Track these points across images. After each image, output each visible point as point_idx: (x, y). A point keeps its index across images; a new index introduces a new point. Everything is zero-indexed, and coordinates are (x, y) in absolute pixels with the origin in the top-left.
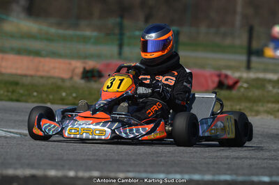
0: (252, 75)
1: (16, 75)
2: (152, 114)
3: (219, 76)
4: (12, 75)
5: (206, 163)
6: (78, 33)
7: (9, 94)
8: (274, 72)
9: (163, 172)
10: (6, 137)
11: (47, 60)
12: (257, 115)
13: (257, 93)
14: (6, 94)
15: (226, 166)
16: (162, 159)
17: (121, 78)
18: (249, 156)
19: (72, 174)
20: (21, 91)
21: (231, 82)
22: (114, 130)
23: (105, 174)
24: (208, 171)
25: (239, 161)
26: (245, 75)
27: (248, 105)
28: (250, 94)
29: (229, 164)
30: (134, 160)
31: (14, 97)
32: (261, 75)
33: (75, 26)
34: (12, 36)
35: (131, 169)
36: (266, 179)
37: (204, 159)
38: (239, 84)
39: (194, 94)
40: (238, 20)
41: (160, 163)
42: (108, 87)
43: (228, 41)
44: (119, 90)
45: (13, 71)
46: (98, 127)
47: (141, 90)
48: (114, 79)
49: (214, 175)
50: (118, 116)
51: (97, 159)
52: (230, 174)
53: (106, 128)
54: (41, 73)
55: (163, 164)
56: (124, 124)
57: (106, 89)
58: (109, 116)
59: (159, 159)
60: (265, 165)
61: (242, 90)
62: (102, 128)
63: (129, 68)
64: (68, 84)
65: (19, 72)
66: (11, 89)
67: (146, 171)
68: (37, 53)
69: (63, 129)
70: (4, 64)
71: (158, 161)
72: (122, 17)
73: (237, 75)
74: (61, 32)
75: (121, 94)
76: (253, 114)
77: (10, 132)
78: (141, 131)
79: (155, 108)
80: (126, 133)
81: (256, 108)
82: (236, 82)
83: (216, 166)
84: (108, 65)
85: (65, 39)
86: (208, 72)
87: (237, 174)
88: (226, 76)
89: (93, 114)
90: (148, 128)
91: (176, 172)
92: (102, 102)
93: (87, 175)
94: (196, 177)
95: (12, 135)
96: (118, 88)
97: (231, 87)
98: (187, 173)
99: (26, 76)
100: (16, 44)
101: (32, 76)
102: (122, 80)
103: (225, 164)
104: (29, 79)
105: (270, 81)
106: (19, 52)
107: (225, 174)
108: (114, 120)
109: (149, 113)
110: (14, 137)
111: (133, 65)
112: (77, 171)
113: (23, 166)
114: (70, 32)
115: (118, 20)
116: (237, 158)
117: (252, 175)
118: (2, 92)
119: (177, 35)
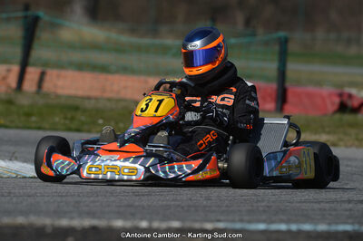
1: (76, 97)
2: (204, 146)
3: (341, 95)
4: (70, 97)
5: (320, 209)
6: (157, 41)
7: (67, 122)
9: (264, 221)
11: (115, 78)
14: (62, 121)
15: (347, 213)
16: (263, 204)
17: (160, 98)
19: (144, 224)
20: (83, 118)
21: (356, 103)
22: (148, 168)
23: (188, 224)
24: (323, 219)
29: (350, 210)
30: (227, 206)
31: (73, 126)
34: (71, 46)
37: (319, 203)
39: (263, 119)
42: (142, 111)
43: (353, 50)
44: (158, 114)
45: (72, 92)
46: (127, 164)
47: (190, 116)
48: (151, 100)
49: (329, 224)
50: (154, 149)
52: (353, 224)
53: (137, 166)
54: (108, 95)
55: (264, 211)
56: (162, 160)
57: (139, 113)
58: (142, 149)
62: (133, 165)
63: (173, 84)
65: (80, 93)
66: (69, 116)
67: (241, 221)
68: (104, 69)
69: (80, 166)
70: (60, 83)
72: (214, 20)
74: (135, 40)
75: (160, 119)
78: (186, 168)
79: (209, 138)
80: (165, 172)
83: (334, 213)
85: (139, 49)
88: (350, 96)
89: (120, 147)
90: (195, 164)
91: (281, 221)
92: (133, 130)
93: (164, 225)
94: (307, 227)
96: (156, 111)
97: (355, 110)
98: (296, 222)
99: (89, 98)
100: (77, 56)
102: (161, 101)
103: (346, 210)
104: (93, 102)
106: (80, 67)
107: (345, 223)
108: (149, 155)
109: (201, 145)
111: (177, 80)
113: (81, 215)
114: (147, 41)
118: (57, 119)
119: (284, 43)
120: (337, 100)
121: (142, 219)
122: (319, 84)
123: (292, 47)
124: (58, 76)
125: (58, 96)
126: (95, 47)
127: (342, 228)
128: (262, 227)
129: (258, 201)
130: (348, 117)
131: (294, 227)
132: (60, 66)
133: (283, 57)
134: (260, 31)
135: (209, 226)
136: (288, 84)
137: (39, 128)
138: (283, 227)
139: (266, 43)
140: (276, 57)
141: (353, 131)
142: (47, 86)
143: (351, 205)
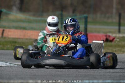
0: (121, 35)
1: (15, 38)
3: (106, 36)
4: (13, 38)
5: (100, 75)
6: (43, 19)
10: (11, 66)
11: (29, 31)
12: (123, 53)
13: (123, 43)
14: (11, 47)
16: (80, 74)
18: (119, 71)
20: (18, 45)
21: (111, 39)
24: (101, 79)
25: (115, 74)
26: (118, 35)
27: (119, 48)
28: (120, 44)
29: (110, 75)
30: (68, 75)
33: (41, 16)
34: (13, 21)
37: (100, 73)
38: (115, 40)
40: (114, 11)
41: (80, 75)
43: (110, 20)
45: (14, 37)
49: (103, 80)
51: (51, 75)
52: (111, 80)
54: (27, 37)
59: (79, 74)
61: (117, 42)
65: (17, 37)
66: (13, 45)
68: (25, 28)
70: (10, 33)
71: (78, 75)
72: (62, 11)
73: (114, 35)
76: (122, 52)
77: (13, 64)
81: (123, 50)
82: (114, 39)
83: (105, 76)
85: (36, 21)
86: (101, 34)
87: (114, 80)
88: (109, 36)
91: (87, 79)
95: (14, 65)
97: (111, 41)
98: (91, 79)
99: (20, 39)
100: (15, 24)
101: (22, 39)
103: (109, 75)
104: (21, 40)
106: (17, 28)
107: (108, 80)
110: (14, 66)
113: (18, 79)
114: (39, 18)
115: (60, 12)
116: (114, 72)
117: (121, 80)
118: (9, 46)
119: (86, 18)
120: (105, 38)
121: (39, 80)
122: (99, 32)
123: (89, 20)
124: (9, 31)
125: (9, 38)
126: (21, 21)
129: (78, 73)
130: (109, 43)
132: (9, 28)
133: (86, 23)
134: (78, 14)
136: (88, 33)
137: (3, 49)
139: (80, 19)
140: (84, 23)
141: (111, 48)
142: (5, 34)
143: (110, 74)
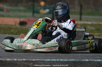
0: (82, 22)
6: (18, 8)
8: (90, 21)
15: (72, 56)
19: (15, 60)
23: (28, 60)
26: (79, 22)
29: (73, 55)
32: (85, 22)
33: (17, 6)
35: (37, 58)
36: (87, 60)
40: (77, 2)
41: (48, 55)
43: (73, 10)
49: (68, 59)
52: (74, 59)
54: (4, 23)
60: (87, 55)
64: (14, 27)
67: (43, 58)
68: (3, 16)
74: (11, 8)
84: (29, 20)
85: (13, 10)
87: (76, 59)
93: (21, 60)
94: (61, 60)
105: (88, 25)
112: (17, 59)
114: (14, 8)
115: (32, 3)
117: (82, 59)
121: (15, 58)
127: (71, 60)
128: (49, 60)
131: (58, 60)
135: (34, 60)
138: (55, 60)
